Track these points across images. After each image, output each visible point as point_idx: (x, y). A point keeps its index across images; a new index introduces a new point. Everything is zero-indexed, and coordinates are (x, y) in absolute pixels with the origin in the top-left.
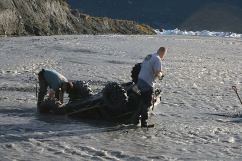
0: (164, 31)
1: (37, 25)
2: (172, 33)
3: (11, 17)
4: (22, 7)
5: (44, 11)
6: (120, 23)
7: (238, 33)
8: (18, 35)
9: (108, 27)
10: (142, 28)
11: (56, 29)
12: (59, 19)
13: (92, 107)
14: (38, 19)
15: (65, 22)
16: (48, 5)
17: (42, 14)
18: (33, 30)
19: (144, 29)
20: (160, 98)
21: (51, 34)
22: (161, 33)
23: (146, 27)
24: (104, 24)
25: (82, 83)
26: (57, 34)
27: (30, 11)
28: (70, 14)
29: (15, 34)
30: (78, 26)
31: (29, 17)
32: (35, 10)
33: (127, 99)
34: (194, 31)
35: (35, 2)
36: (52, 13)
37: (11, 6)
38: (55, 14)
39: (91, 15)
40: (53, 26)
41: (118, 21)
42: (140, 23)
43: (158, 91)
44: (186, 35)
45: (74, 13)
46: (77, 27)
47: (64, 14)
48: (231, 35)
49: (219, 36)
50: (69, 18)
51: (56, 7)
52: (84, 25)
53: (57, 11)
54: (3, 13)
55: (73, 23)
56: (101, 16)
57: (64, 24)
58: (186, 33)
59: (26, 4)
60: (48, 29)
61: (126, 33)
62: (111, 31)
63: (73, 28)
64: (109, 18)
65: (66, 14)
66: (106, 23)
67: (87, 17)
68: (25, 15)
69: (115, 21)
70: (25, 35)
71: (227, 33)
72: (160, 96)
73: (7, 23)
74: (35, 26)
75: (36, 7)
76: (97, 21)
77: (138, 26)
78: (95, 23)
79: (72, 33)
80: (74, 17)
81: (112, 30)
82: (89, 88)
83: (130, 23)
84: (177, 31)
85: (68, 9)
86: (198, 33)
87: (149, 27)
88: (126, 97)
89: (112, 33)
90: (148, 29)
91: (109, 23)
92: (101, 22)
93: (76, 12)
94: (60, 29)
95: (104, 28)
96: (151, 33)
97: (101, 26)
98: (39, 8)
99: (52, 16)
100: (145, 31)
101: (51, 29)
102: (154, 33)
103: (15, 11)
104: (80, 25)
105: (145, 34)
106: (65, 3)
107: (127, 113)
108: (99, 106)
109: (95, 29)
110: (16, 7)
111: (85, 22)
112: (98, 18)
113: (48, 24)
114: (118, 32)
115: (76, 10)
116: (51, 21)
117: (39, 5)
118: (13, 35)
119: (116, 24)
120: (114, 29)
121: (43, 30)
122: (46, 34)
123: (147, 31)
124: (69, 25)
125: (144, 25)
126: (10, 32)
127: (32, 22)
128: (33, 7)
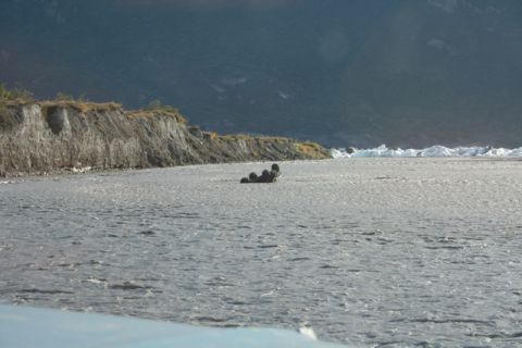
5: (159, 135)
6: (265, 142)
8: (142, 168)
9: (246, 151)
10: (305, 148)
11: (178, 157)
12: (178, 143)
15: (185, 147)
16: (162, 124)
17: (158, 138)
18: (156, 161)
19: (308, 150)
23: (312, 146)
24: (239, 147)
26: (179, 164)
28: (189, 134)
29: (139, 167)
30: (203, 151)
32: (150, 134)
38: (171, 136)
39: (219, 133)
40: (173, 153)
41: (262, 138)
42: (302, 140)
44: (399, 156)
45: (193, 131)
46: (201, 153)
49: (467, 154)
50: (189, 141)
51: (172, 126)
52: (210, 149)
53: (175, 131)
55: (195, 147)
56: (234, 133)
57: (185, 149)
61: (276, 159)
63: (197, 155)
64: (246, 134)
65: (184, 135)
66: (243, 144)
67: (213, 136)
69: (257, 140)
70: (148, 167)
75: (149, 129)
76: (228, 142)
77: (297, 146)
78: (225, 146)
79: (197, 162)
80: (194, 139)
81: (253, 155)
83: (281, 140)
85: (184, 126)
87: (317, 146)
89: (253, 161)
90: (316, 150)
91: (247, 145)
92: (234, 143)
93: (195, 129)
94: (181, 158)
95: (239, 152)
96: (322, 155)
97: (235, 150)
98: (153, 130)
99: (170, 140)
100: (310, 154)
101: (173, 158)
104: (205, 150)
105: (310, 158)
106: (182, 118)
109: (227, 156)
111: (211, 144)
112: (228, 137)
113: (167, 151)
114: (263, 157)
115: (197, 127)
116: (170, 148)
117: (152, 126)
118: (137, 167)
119: (258, 144)
120: (255, 154)
122: (168, 164)
123: (313, 154)
124: (191, 151)
125: (308, 142)
126: (135, 165)
127: (152, 150)
128: (146, 129)
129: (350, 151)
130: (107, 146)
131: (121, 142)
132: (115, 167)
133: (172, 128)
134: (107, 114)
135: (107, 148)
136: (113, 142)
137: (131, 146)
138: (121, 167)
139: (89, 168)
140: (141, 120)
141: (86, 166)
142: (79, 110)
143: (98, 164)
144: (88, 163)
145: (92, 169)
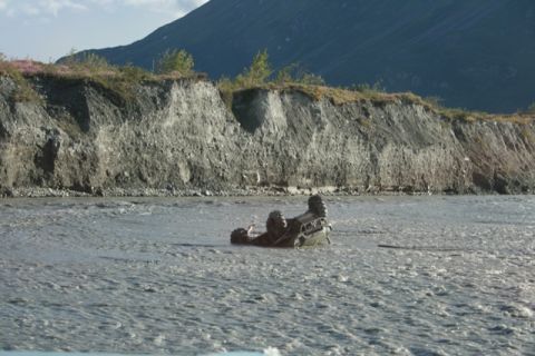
1: (504, 174)
3: (441, 160)
4: (476, 140)
8: (457, 193)
17: (526, 152)
31: (488, 158)
32: (510, 146)
35: (511, 131)
37: (446, 140)
54: (424, 152)
68: (479, 155)
70: (473, 192)
73: (433, 171)
74: (499, 175)
75: (513, 139)
98: (519, 141)
110: (465, 141)
117: (521, 136)
118: (448, 191)
127: (493, 168)
128: (506, 139)
130: (372, 156)
131: (408, 152)
132: (396, 189)
134: (389, 107)
135: (374, 160)
136: (389, 149)
137: (433, 159)
138: (408, 190)
139: (331, 189)
140: (499, 125)
141: (324, 184)
142: (312, 98)
143: (351, 183)
144: (327, 182)
145: (337, 191)
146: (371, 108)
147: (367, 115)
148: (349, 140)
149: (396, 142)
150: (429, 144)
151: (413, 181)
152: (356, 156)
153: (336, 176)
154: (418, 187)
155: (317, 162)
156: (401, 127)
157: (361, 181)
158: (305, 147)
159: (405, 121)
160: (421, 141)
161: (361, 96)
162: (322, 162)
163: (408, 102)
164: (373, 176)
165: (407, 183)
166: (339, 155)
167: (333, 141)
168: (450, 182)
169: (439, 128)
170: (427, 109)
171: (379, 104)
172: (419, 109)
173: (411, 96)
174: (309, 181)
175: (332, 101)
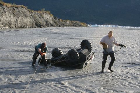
0: (91, 25)
1: (40, 23)
2: (94, 26)
3: (30, 20)
4: (34, 16)
5: (43, 18)
6: (74, 22)
7: (120, 26)
8: (33, 28)
9: (69, 24)
10: (83, 24)
11: (48, 25)
12: (49, 21)
13: (62, 61)
14: (41, 21)
15: (51, 22)
16: (44, 15)
17: (42, 19)
18: (39, 25)
20: (94, 56)
21: (46, 27)
22: (90, 26)
25: (58, 49)
26: (48, 27)
27: (38, 18)
28: (54, 19)
31: (37, 20)
32: (40, 17)
33: (78, 56)
34: (103, 25)
35: (39, 14)
36: (46, 18)
37: (30, 16)
38: (47, 19)
39: (62, 19)
40: (47, 24)
41: (73, 21)
42: (82, 22)
43: (93, 53)
45: (55, 18)
46: (56, 24)
47: (51, 19)
48: (118, 27)
50: (53, 21)
51: (48, 16)
53: (49, 17)
55: (55, 22)
56: (66, 20)
57: (51, 23)
58: (100, 26)
59: (36, 15)
60: (45, 25)
61: (76, 26)
62: (70, 25)
64: (69, 20)
65: (52, 19)
66: (68, 22)
67: (61, 20)
68: (35, 19)
70: (36, 27)
71: (116, 26)
72: (94, 55)
73: (28, 23)
75: (40, 16)
76: (65, 22)
77: (81, 23)
78: (63, 22)
79: (55, 27)
80: (55, 20)
82: (61, 51)
83: (77, 22)
84: (96, 25)
85: (53, 17)
86: (105, 26)
87: (85, 24)
88: (78, 55)
94: (49, 25)
95: (67, 24)
97: (66, 23)
98: (41, 17)
99: (46, 20)
101: (46, 25)
102: (87, 26)
103: (31, 18)
104: (58, 23)
105: (84, 26)
106: (51, 14)
107: (79, 64)
108: (66, 60)
109: (64, 25)
110: (32, 16)
111: (60, 22)
112: (65, 20)
113: (45, 23)
114: (73, 26)
116: (46, 22)
117: (41, 15)
119: (72, 23)
120: (71, 25)
121: (43, 25)
122: (44, 27)
123: (84, 25)
124: (53, 23)
125: (83, 23)
126: (30, 27)
127: (38, 22)
128: (39, 16)
129: (90, 25)
130: (16, 19)
132: (21, 27)
133: (48, 17)
134: (19, 8)
135: (17, 20)
136: (20, 18)
137: (28, 20)
138: (23, 27)
139: (8, 27)
140: (37, 13)
141: (6, 26)
142: (3, 5)
143: (12, 26)
144: (7, 25)
145: (9, 28)
146: (15, 8)
147: (14, 10)
148: (12, 16)
149: (21, 16)
150: (28, 17)
151: (25, 25)
152: (13, 19)
153: (9, 24)
154: (25, 26)
155: (4, 21)
156: (22, 13)
157: (14, 25)
158: (2, 17)
159: (22, 11)
160: (26, 16)
161: (12, 5)
162: (6, 21)
163: (23, 7)
164: (16, 24)
165: (23, 26)
166: (9, 19)
167: (8, 16)
168: (31, 25)
169: (29, 13)
170: (26, 9)
171: (17, 7)
172: (25, 9)
173: (23, 6)
174: (2, 25)
175: (7, 6)
